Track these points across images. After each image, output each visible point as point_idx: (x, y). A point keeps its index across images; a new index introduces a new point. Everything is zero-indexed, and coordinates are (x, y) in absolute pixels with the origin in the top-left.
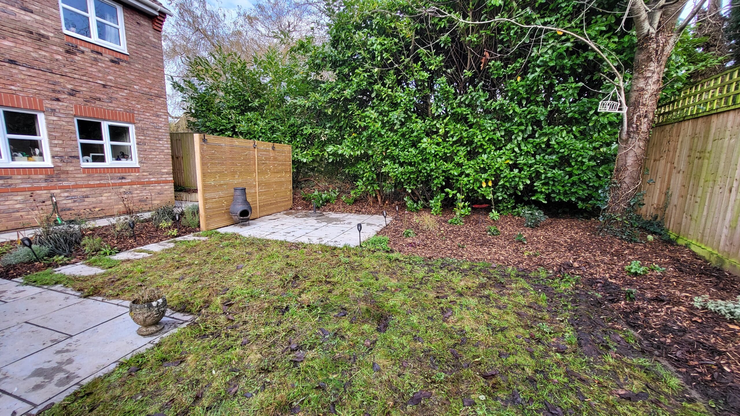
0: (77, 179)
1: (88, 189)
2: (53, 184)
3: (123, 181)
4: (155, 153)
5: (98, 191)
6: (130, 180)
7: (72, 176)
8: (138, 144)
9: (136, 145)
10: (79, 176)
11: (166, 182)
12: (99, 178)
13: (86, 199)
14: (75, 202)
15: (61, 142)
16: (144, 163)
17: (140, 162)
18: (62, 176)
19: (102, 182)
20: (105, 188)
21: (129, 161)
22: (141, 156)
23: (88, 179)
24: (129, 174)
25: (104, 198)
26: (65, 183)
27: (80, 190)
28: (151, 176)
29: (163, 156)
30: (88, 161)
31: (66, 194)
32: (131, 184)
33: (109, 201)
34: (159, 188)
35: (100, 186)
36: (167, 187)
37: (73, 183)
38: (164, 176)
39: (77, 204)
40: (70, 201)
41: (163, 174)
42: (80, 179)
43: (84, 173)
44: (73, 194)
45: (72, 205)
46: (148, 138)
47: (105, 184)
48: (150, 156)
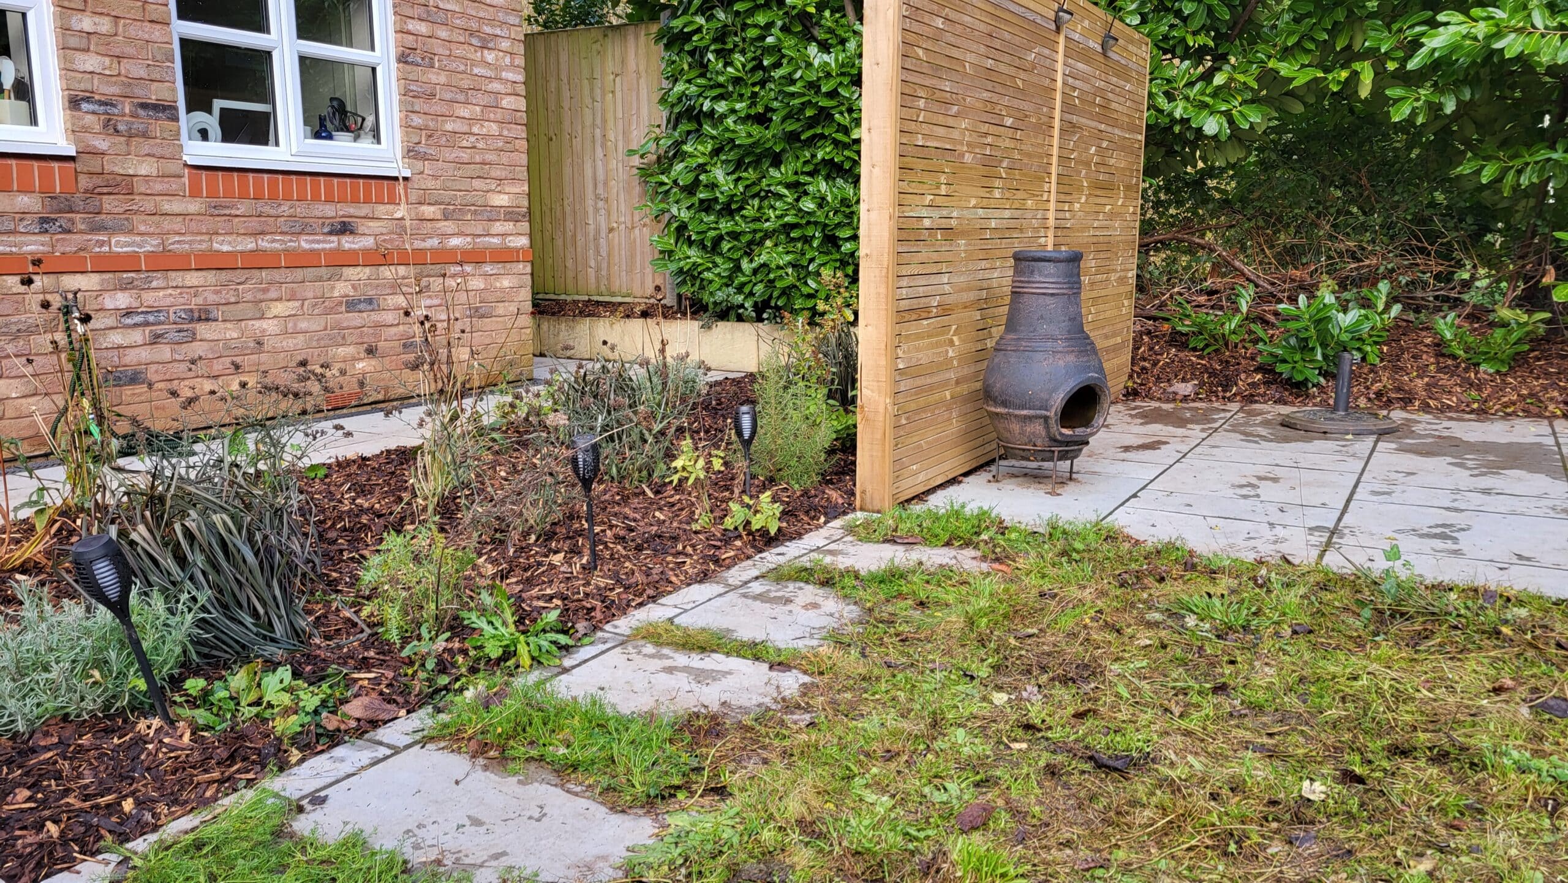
0: (167, 224)
1: (211, 277)
2: (70, 244)
3: (348, 243)
4: (464, 112)
5: (248, 291)
6: (368, 242)
7: (149, 205)
8: (402, 59)
9: (394, 65)
10: (176, 206)
11: (504, 257)
12: (254, 224)
13: (202, 329)
14: (156, 339)
15: (105, 25)
16: (425, 158)
17: (412, 153)
18: (109, 203)
19: (264, 243)
20: (277, 275)
21: (365, 145)
22: (417, 120)
23: (208, 224)
24: (365, 210)
25: (270, 326)
26: (120, 244)
27: (176, 278)
28: (449, 226)
29: (494, 128)
30: (204, 134)
31: (123, 300)
32: (378, 258)
33: (289, 343)
34: (476, 283)
35: (256, 262)
36: (506, 283)
37: (151, 245)
38: (498, 227)
39: (164, 352)
40: (137, 336)
41: (493, 214)
42: (177, 224)
43: (195, 193)
44: (149, 298)
45: (145, 354)
46: (443, 33)
47: (276, 254)
48: (449, 127)
